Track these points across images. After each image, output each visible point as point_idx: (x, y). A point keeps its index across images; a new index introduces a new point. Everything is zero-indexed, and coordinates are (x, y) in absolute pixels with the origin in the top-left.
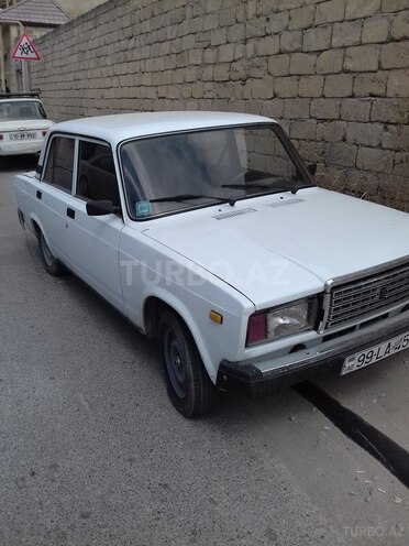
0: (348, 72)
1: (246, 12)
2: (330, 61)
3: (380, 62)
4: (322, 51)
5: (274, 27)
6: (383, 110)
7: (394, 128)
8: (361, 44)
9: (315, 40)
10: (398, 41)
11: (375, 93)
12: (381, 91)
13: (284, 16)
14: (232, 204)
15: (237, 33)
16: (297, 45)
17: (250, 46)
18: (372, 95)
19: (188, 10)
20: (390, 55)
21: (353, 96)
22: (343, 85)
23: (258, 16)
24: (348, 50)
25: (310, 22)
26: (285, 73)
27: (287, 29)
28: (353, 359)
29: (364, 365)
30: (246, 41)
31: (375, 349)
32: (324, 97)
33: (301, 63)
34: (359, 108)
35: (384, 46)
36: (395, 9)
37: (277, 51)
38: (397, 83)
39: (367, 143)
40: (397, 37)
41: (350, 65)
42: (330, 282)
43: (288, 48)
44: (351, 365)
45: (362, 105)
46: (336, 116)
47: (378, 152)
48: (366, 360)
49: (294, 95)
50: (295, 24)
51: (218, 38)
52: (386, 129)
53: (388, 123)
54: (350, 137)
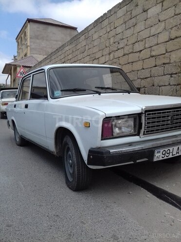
0: (152, 57)
1: (110, 42)
2: (144, 54)
3: (166, 50)
4: (141, 51)
5: (121, 45)
6: (170, 69)
7: (175, 75)
8: (158, 44)
9: (138, 47)
10: (173, 39)
11: (165, 63)
12: (168, 61)
13: (125, 40)
14: (100, 94)
15: (107, 51)
16: (131, 51)
17: (112, 55)
18: (164, 64)
19: (87, 47)
20: (171, 46)
21: (156, 66)
22: (152, 62)
23: (115, 43)
24: (152, 48)
25: (136, 40)
26: (127, 63)
27: (127, 45)
28: (159, 152)
30: (110, 54)
31: (171, 149)
32: (143, 69)
33: (132, 57)
34: (160, 70)
35: (167, 43)
36: (171, 27)
37: (123, 54)
38: (174, 57)
39: (163, 85)
40: (173, 38)
41: (154, 53)
42: (144, 108)
43: (128, 52)
44: (158, 156)
45: (160, 69)
46: (149, 76)
47: (169, 87)
48: (166, 155)
49: (130, 70)
50: (130, 42)
51: (98, 55)
52: (171, 77)
53: (172, 74)
54: (156, 84)
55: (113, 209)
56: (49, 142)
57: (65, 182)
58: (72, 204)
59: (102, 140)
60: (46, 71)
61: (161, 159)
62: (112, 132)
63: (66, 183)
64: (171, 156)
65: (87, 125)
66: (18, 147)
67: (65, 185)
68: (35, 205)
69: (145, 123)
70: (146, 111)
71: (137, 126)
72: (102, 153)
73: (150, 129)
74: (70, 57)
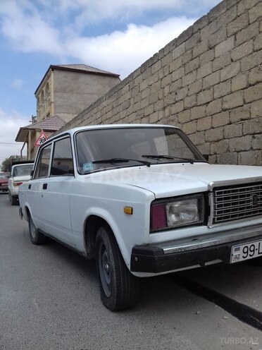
0: (225, 110)
1: (164, 93)
2: (212, 108)
3: (244, 100)
4: (208, 103)
5: (180, 96)
6: (251, 127)
7: (259, 136)
8: (232, 93)
9: (204, 97)
10: (254, 85)
11: (244, 118)
12: (248, 116)
13: (185, 90)
14: (149, 166)
15: (160, 105)
16: (194, 103)
17: (167, 110)
18: (242, 120)
19: (132, 101)
20: (250, 94)
21: (230, 123)
22: (224, 118)
23: (170, 93)
24: (225, 98)
25: (201, 88)
26: (189, 120)
27: (187, 96)
28: (239, 249)
29: (249, 258)
30: (164, 108)
31: (256, 244)
32: (213, 128)
33: (195, 113)
34: (236, 129)
35: (245, 90)
36: (249, 68)
37: (182, 109)
38: (256, 109)
39: (243, 149)
40: (252, 83)
41: (226, 106)
42: (211, 184)
43: (189, 106)
44: (238, 255)
45: (237, 127)
46: (221, 137)
47: (251, 153)
48: (249, 253)
49: (194, 131)
50: (192, 92)
51: (149, 111)
52: (254, 137)
53: (254, 134)
54: (231, 147)
55: (171, 338)
56: (76, 239)
57: (99, 298)
58: (110, 332)
59: (151, 232)
60: (72, 137)
61: (241, 259)
62: (166, 220)
63: (102, 300)
64: (256, 255)
65: (129, 211)
66: (34, 246)
67: (99, 303)
68: (54, 335)
69: (215, 206)
70: (215, 189)
71: (203, 212)
72: (151, 253)
73: (223, 215)
74: (110, 114)
